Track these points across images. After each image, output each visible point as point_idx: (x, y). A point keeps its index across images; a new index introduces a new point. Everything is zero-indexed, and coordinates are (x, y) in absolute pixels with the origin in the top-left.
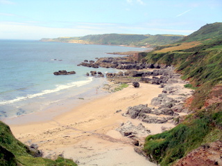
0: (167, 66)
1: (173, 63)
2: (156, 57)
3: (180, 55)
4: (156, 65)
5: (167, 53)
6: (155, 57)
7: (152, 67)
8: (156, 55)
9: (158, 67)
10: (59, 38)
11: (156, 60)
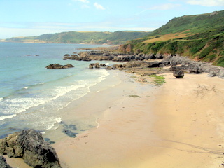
0: (172, 56)
1: (178, 52)
2: (156, 46)
3: (185, 42)
4: (158, 55)
5: (168, 41)
6: (154, 46)
7: (153, 58)
8: (154, 44)
9: (161, 58)
10: (12, 39)
11: (156, 50)
